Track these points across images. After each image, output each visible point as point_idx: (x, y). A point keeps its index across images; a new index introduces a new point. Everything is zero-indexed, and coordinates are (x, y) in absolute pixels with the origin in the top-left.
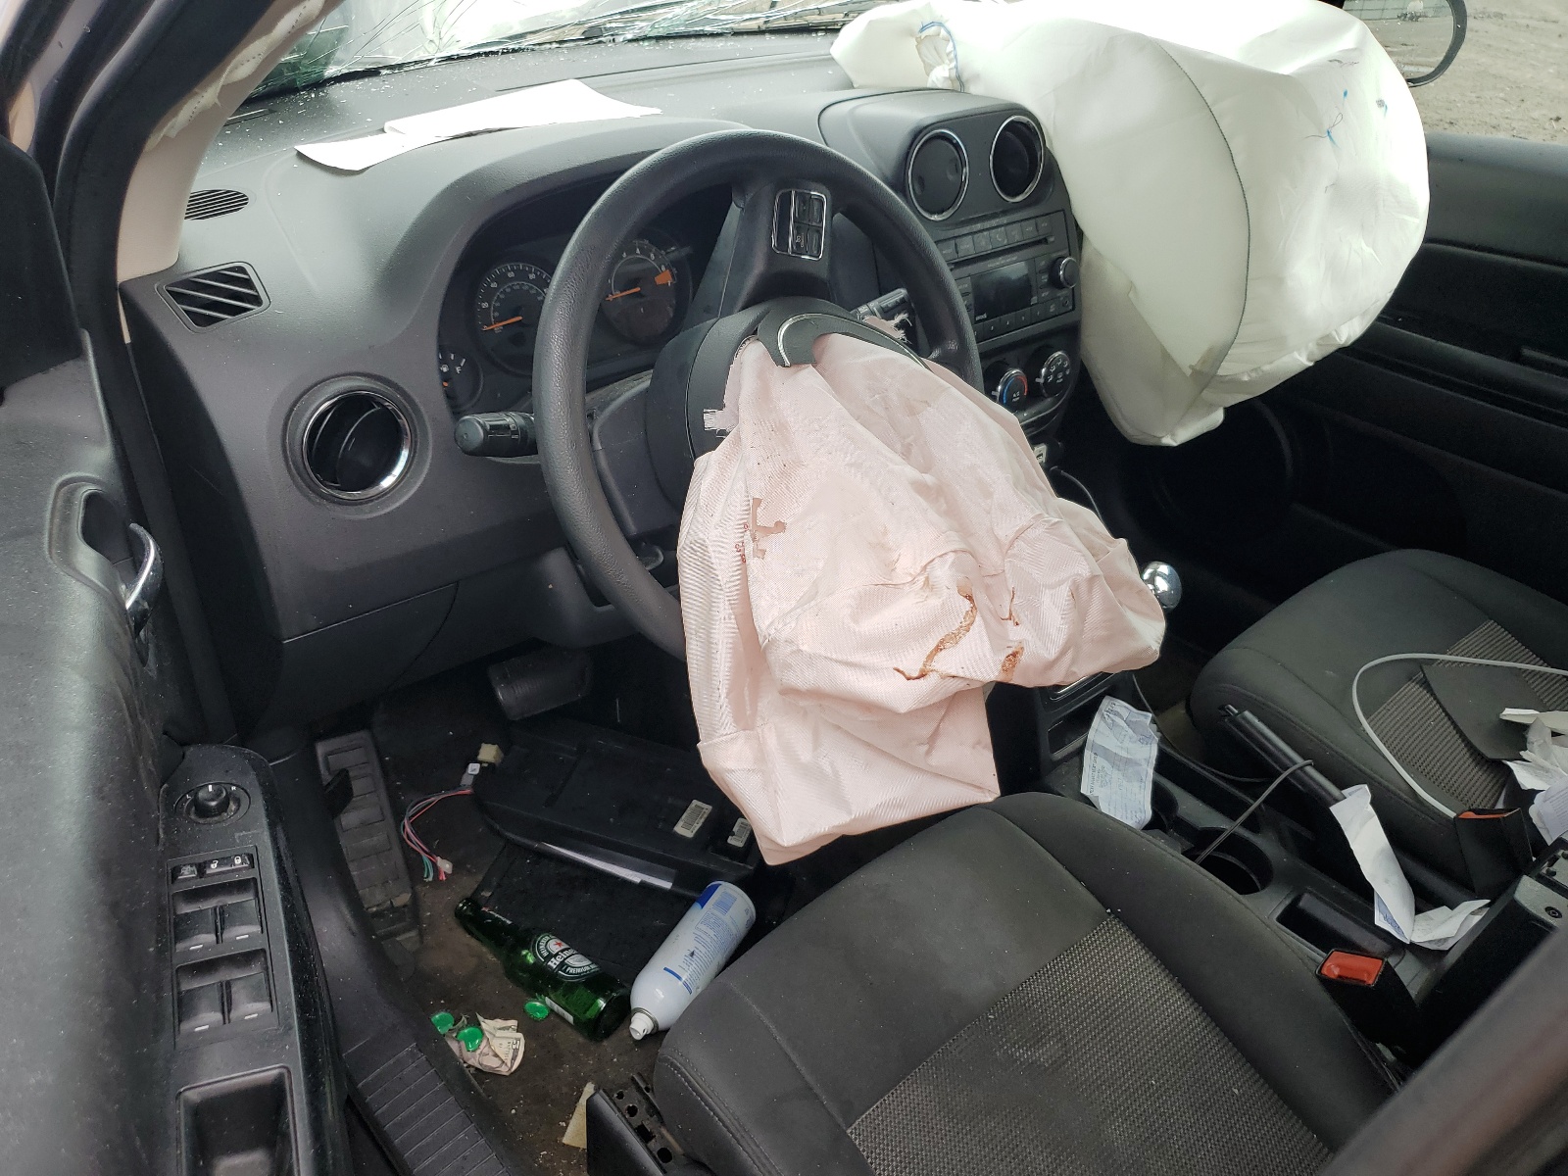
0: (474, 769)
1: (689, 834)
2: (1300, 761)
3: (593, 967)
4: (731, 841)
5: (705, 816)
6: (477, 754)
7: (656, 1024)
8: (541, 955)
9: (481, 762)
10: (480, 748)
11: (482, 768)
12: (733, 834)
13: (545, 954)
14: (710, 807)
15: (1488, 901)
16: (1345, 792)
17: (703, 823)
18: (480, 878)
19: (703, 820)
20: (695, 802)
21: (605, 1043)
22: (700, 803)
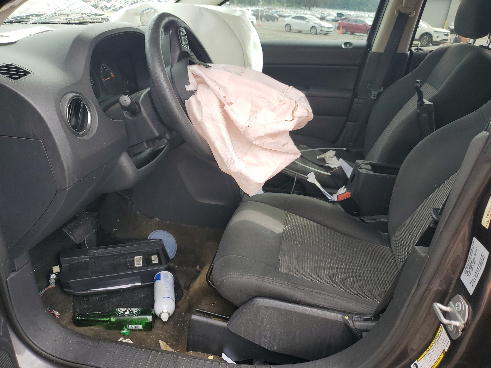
0: (53, 276)
1: (141, 265)
2: (297, 173)
3: (139, 309)
4: (154, 262)
5: (142, 259)
6: (52, 271)
7: (169, 314)
8: (121, 313)
9: (55, 273)
10: (52, 269)
11: (56, 275)
12: (153, 260)
13: (122, 312)
14: (141, 257)
15: (344, 186)
16: (308, 176)
17: (143, 261)
18: (71, 311)
19: (142, 261)
20: (136, 257)
21: (153, 330)
22: (137, 257)
